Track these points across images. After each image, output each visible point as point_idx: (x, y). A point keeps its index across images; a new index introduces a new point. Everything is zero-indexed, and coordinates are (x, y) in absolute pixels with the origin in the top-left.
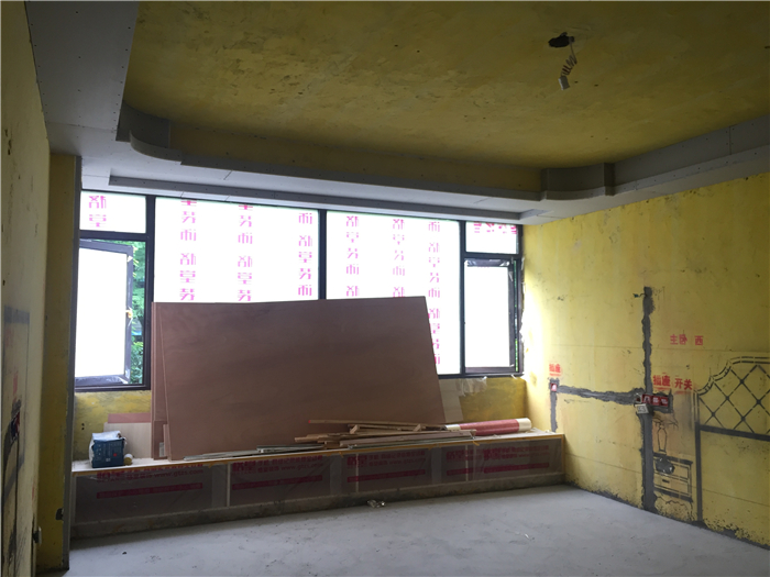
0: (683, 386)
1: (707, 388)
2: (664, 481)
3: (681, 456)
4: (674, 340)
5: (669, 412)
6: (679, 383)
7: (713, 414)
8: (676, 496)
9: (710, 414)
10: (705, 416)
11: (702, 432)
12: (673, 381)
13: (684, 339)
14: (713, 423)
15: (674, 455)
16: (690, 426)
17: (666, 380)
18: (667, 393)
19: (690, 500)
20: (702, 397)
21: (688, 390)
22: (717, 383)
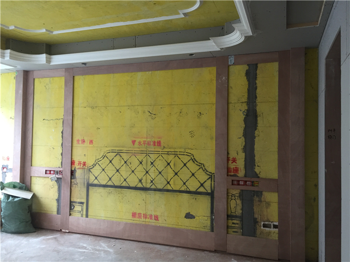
0: (82, 165)
1: (94, 165)
4: (78, 142)
5: (73, 179)
7: (96, 178)
9: (94, 178)
10: (92, 179)
11: (90, 187)
12: (77, 162)
13: (84, 141)
14: (96, 182)
15: (75, 200)
16: (84, 184)
17: (73, 162)
18: (73, 169)
20: (91, 170)
21: (84, 166)
22: (99, 163)
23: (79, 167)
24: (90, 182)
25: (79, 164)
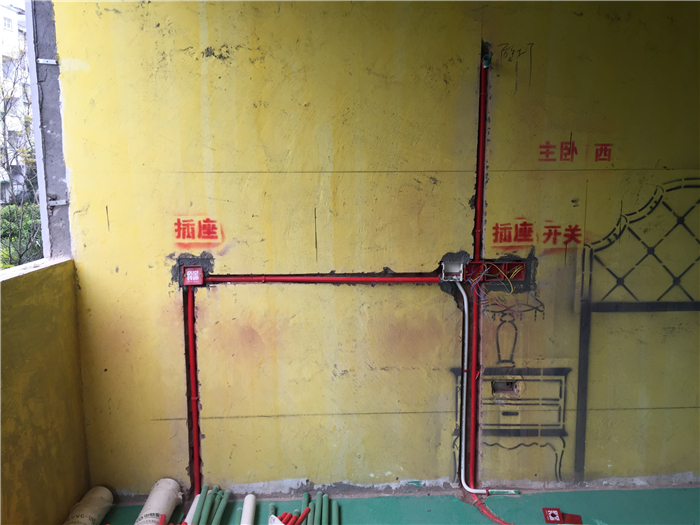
0: (561, 239)
1: (612, 238)
2: (506, 414)
3: (547, 364)
4: (547, 153)
5: (527, 289)
6: (552, 233)
7: (620, 282)
8: (532, 433)
9: (614, 282)
10: (603, 286)
11: (594, 315)
12: (539, 230)
13: (570, 150)
14: (619, 295)
15: (533, 364)
16: (572, 307)
17: (525, 231)
18: (523, 254)
19: (562, 434)
20: (599, 254)
21: (572, 244)
22: (633, 227)
23: (550, 245)
24: (597, 298)
25: (549, 235)
